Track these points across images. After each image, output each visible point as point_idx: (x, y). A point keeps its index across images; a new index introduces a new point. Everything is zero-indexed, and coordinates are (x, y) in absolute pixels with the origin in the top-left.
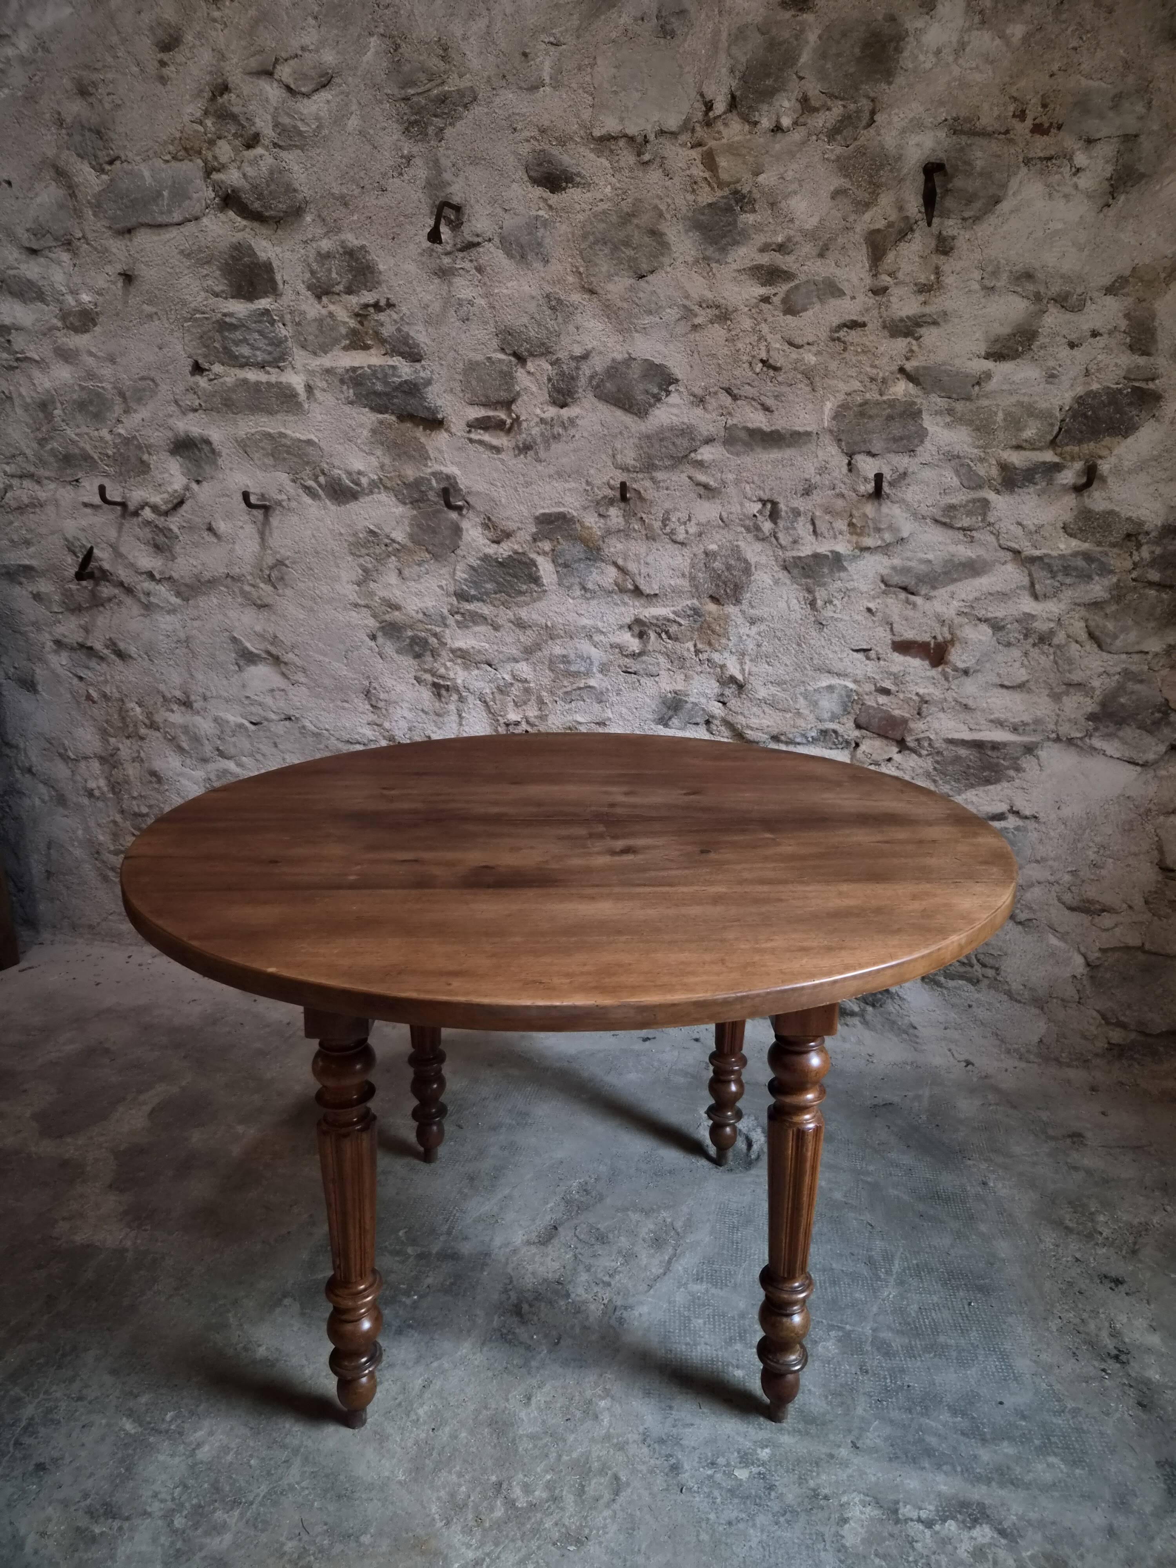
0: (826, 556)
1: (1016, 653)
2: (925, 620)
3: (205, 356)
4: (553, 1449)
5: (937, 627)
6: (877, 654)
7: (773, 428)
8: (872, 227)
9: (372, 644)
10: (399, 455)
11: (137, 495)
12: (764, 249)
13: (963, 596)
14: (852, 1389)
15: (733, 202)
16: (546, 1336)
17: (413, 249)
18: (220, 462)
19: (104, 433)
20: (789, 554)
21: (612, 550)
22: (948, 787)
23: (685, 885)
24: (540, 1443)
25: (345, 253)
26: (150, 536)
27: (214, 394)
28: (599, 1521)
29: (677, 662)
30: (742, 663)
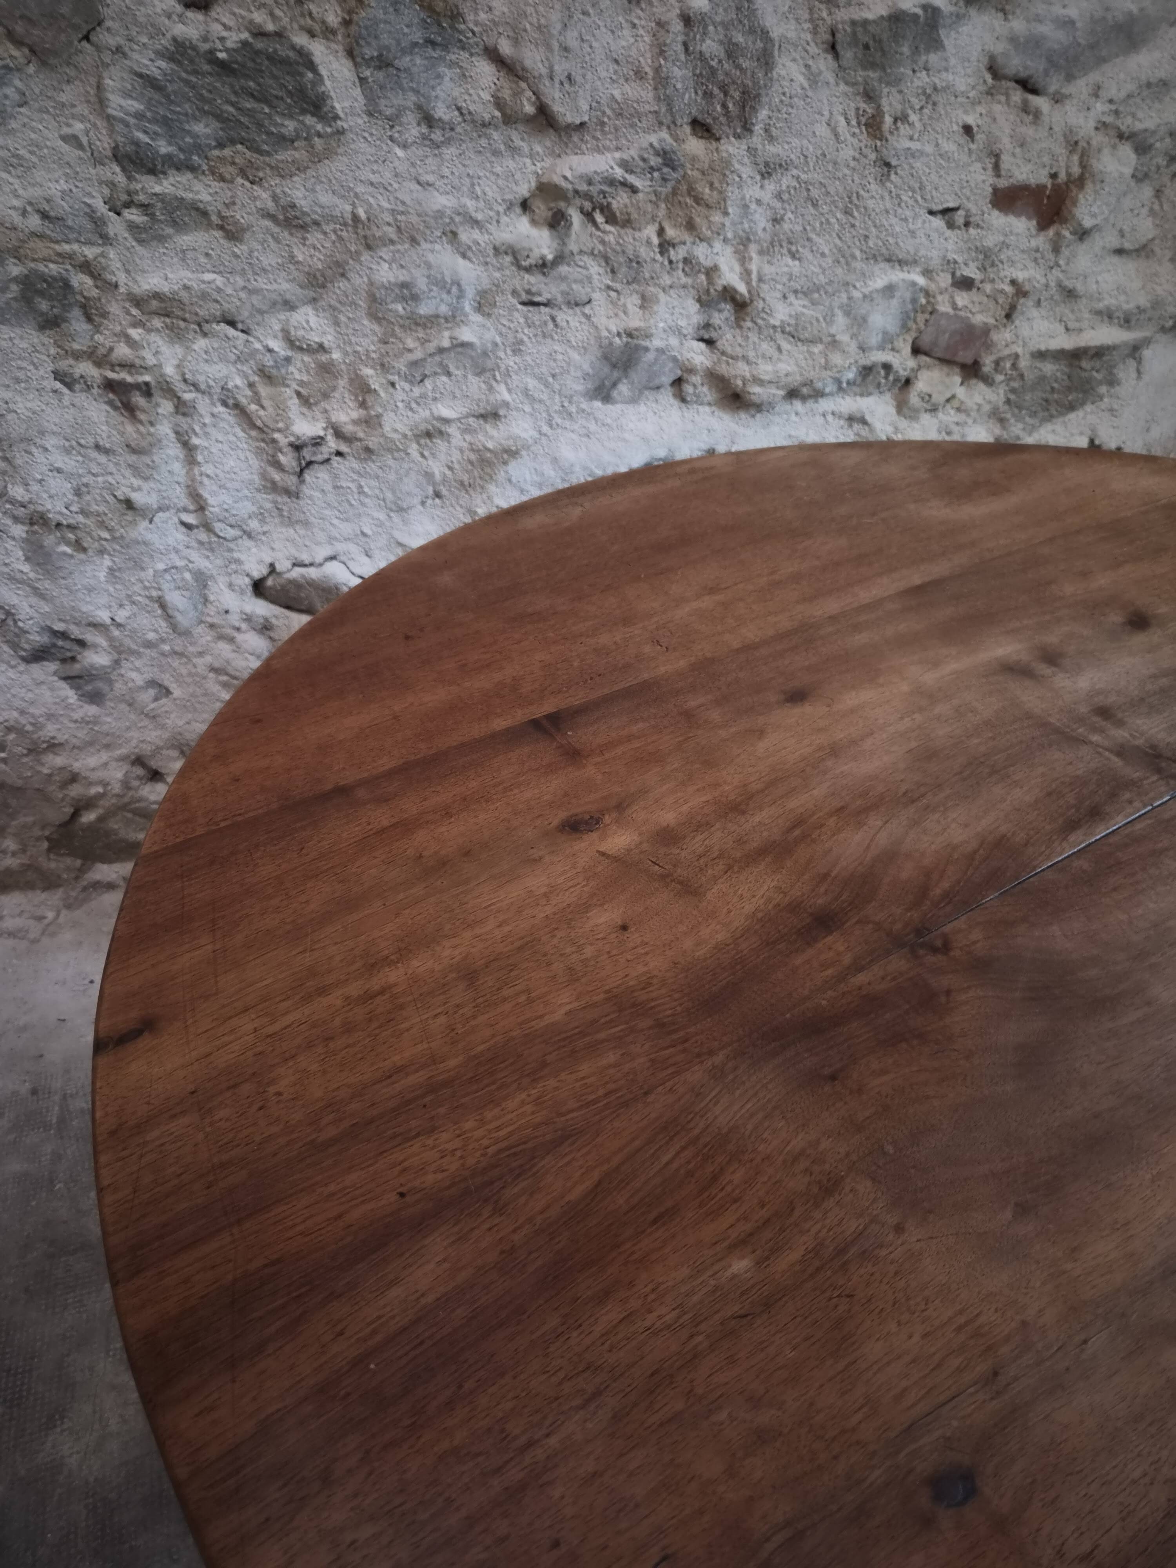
0: (916, 16)
2: (1048, 143)
5: (1064, 155)
6: (968, 216)
13: (1111, 92)
20: (843, 15)
21: (483, 16)
22: (1020, 426)
29: (624, 269)
30: (743, 259)
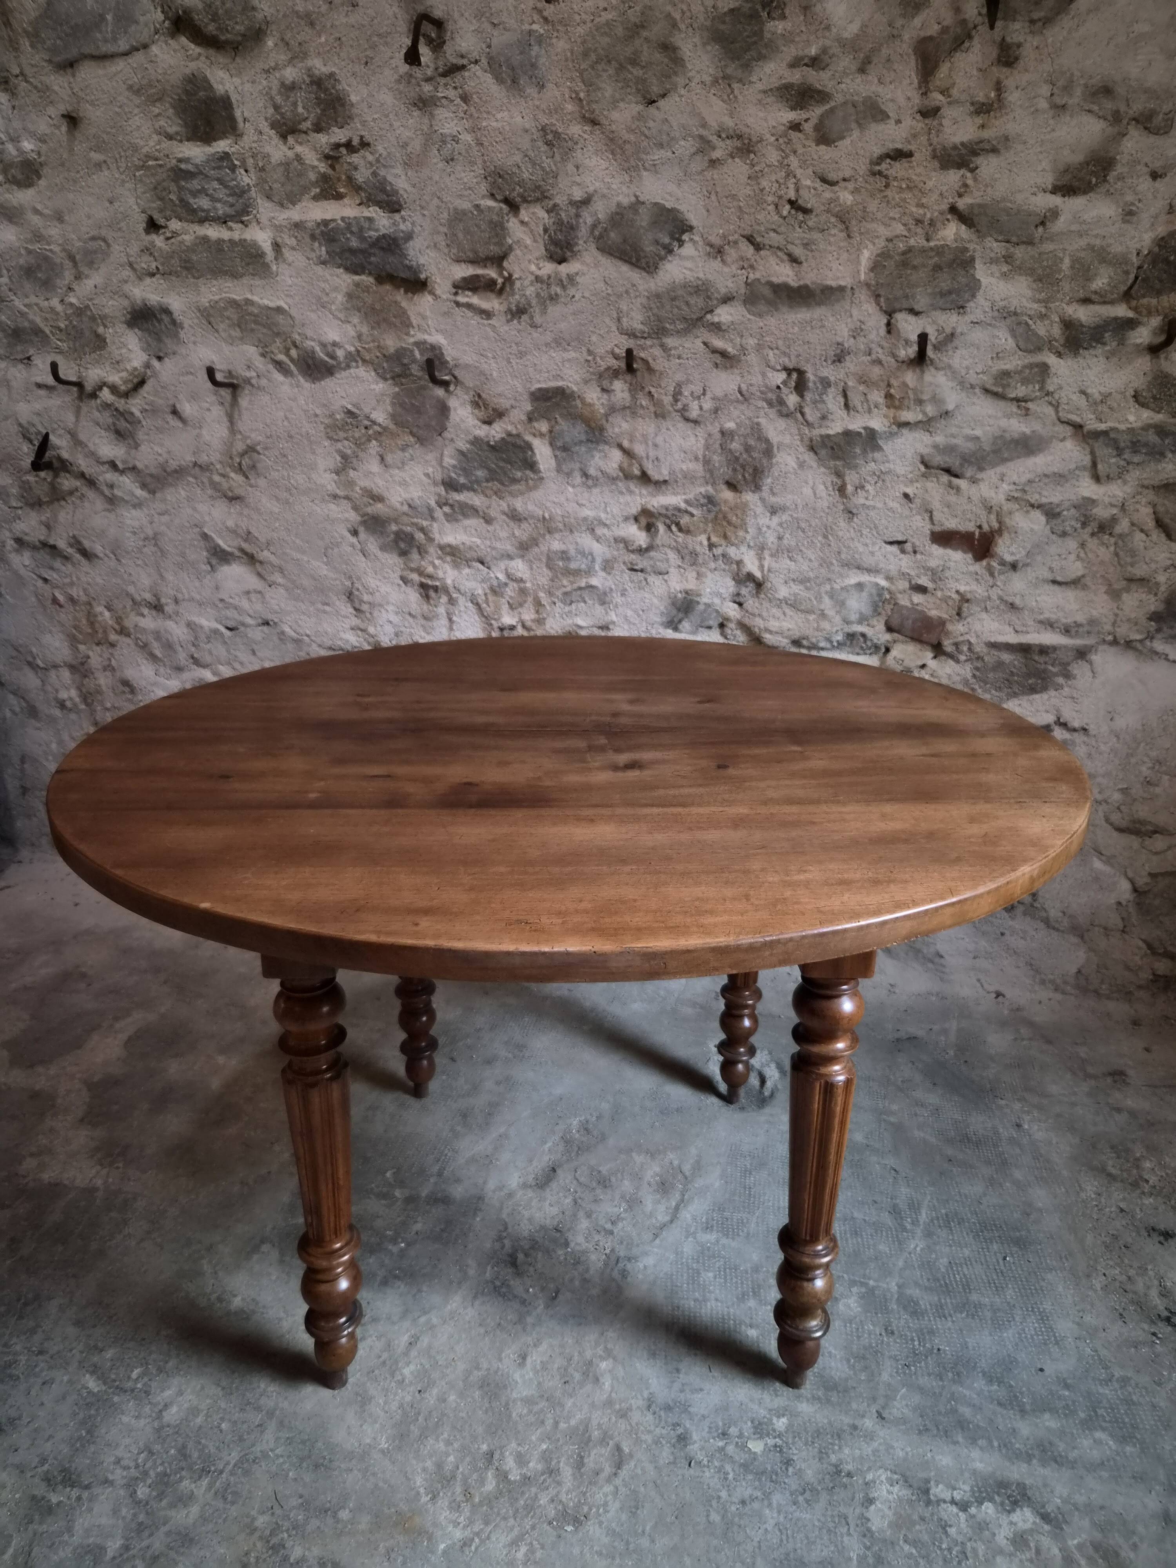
0: (859, 434)
1: (1072, 544)
2: (969, 507)
3: (161, 211)
4: (549, 1415)
5: (983, 514)
6: (914, 546)
7: (801, 283)
8: (923, 34)
9: (354, 540)
10: (379, 324)
11: (93, 374)
12: (794, 64)
13: (1015, 478)
14: (876, 1352)
15: (759, 7)
16: (543, 1289)
17: (388, 76)
18: (182, 334)
19: (55, 302)
20: (817, 432)
21: (617, 430)
23: (700, 805)
24: (536, 1408)
25: (312, 83)
26: (110, 420)
27: (170, 256)
28: (599, 1497)
29: (688, 557)
30: (761, 559)
